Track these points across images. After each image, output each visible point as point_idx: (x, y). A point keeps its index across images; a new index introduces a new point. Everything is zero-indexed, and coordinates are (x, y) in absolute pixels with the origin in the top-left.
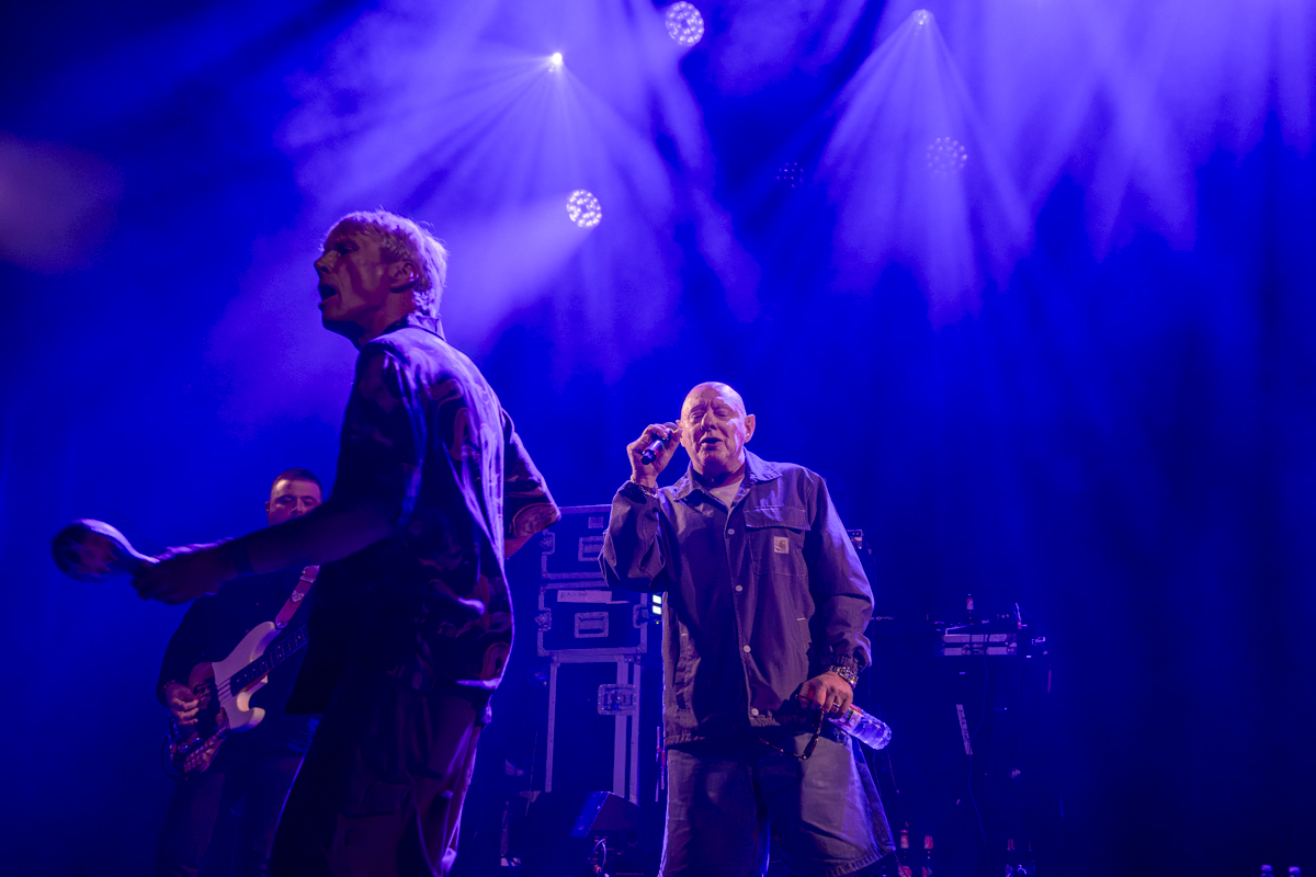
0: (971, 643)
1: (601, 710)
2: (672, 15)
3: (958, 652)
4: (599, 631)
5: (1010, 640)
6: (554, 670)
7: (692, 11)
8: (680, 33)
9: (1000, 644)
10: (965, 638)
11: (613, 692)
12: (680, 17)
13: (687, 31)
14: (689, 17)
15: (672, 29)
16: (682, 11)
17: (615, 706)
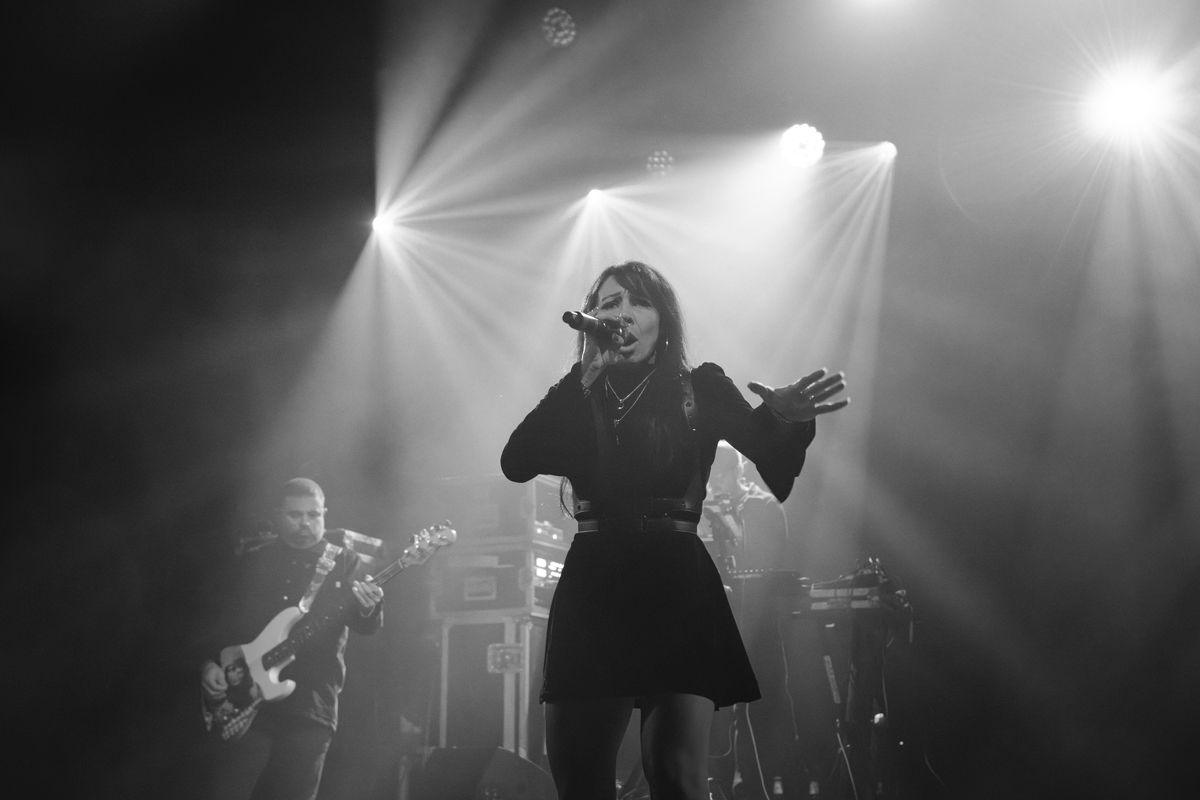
0: (836, 597)
1: (491, 668)
2: (546, 20)
3: (824, 606)
4: (487, 594)
5: (871, 594)
6: (446, 632)
7: (565, 16)
8: (555, 37)
9: (863, 598)
10: (830, 593)
11: (502, 651)
12: (554, 21)
13: (561, 34)
14: (563, 21)
15: (547, 32)
16: (556, 15)
17: (504, 664)
